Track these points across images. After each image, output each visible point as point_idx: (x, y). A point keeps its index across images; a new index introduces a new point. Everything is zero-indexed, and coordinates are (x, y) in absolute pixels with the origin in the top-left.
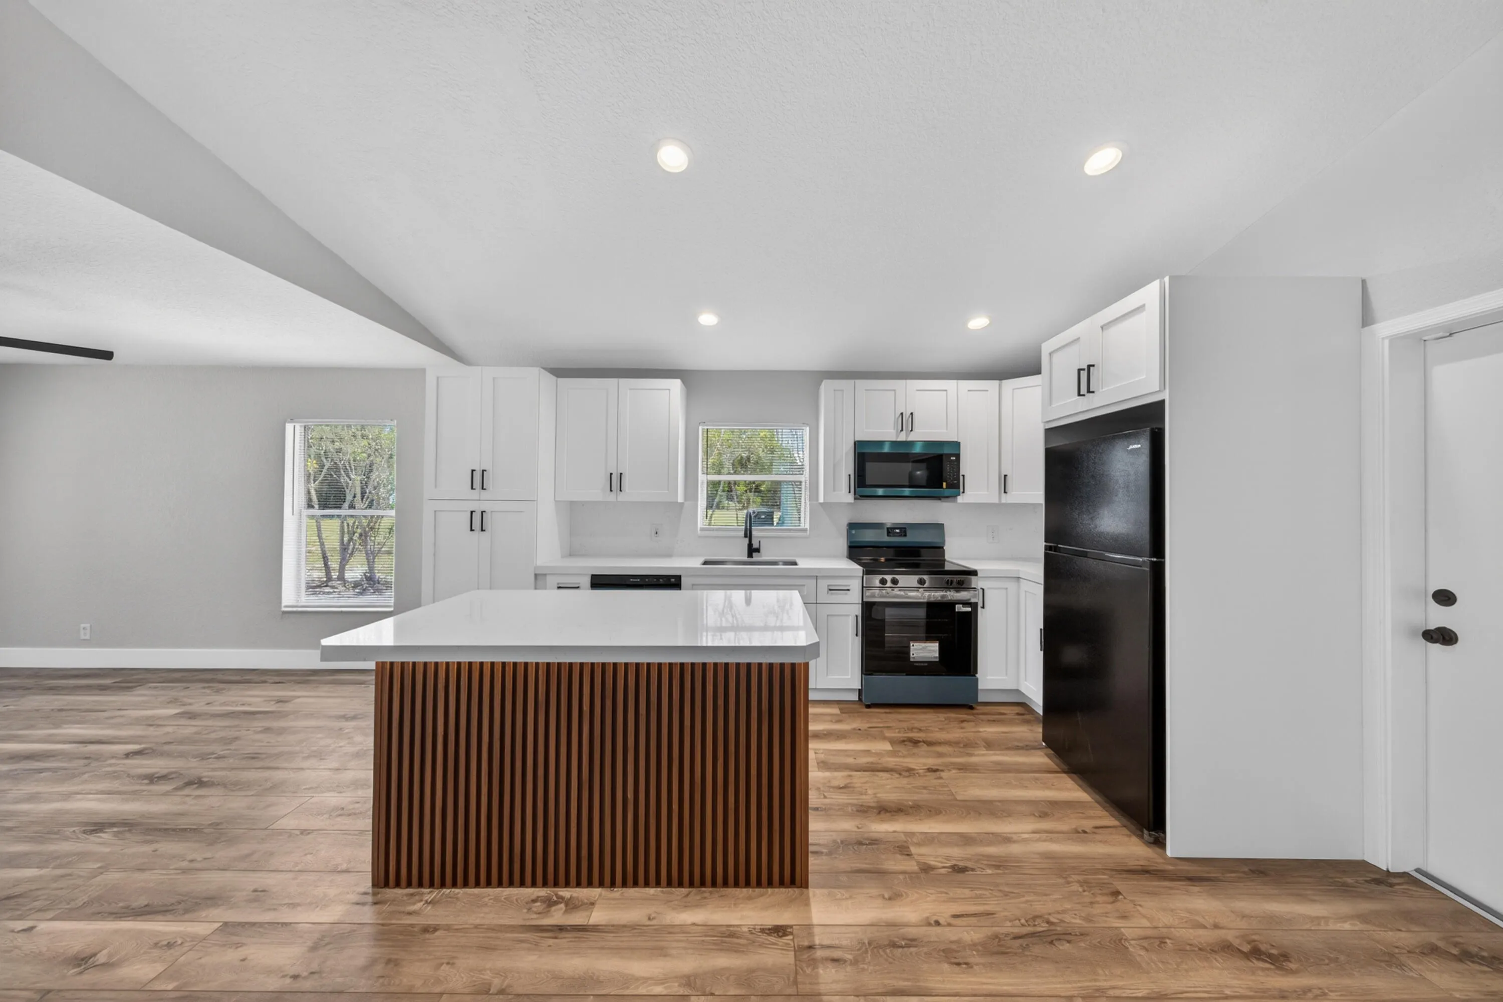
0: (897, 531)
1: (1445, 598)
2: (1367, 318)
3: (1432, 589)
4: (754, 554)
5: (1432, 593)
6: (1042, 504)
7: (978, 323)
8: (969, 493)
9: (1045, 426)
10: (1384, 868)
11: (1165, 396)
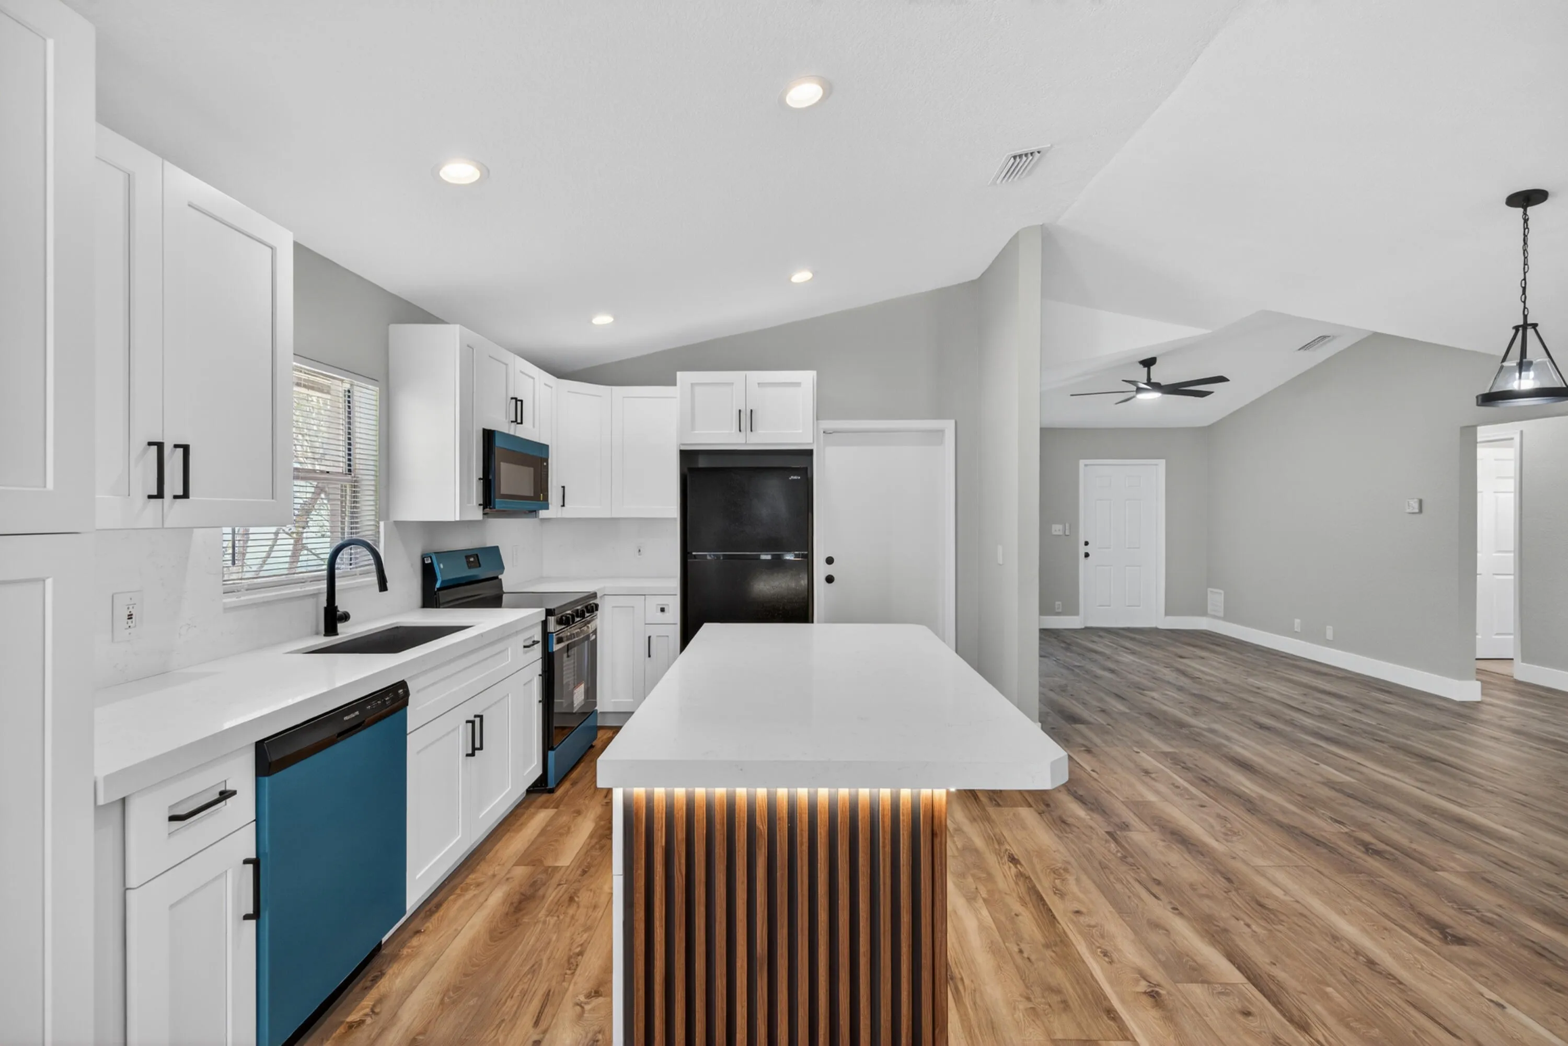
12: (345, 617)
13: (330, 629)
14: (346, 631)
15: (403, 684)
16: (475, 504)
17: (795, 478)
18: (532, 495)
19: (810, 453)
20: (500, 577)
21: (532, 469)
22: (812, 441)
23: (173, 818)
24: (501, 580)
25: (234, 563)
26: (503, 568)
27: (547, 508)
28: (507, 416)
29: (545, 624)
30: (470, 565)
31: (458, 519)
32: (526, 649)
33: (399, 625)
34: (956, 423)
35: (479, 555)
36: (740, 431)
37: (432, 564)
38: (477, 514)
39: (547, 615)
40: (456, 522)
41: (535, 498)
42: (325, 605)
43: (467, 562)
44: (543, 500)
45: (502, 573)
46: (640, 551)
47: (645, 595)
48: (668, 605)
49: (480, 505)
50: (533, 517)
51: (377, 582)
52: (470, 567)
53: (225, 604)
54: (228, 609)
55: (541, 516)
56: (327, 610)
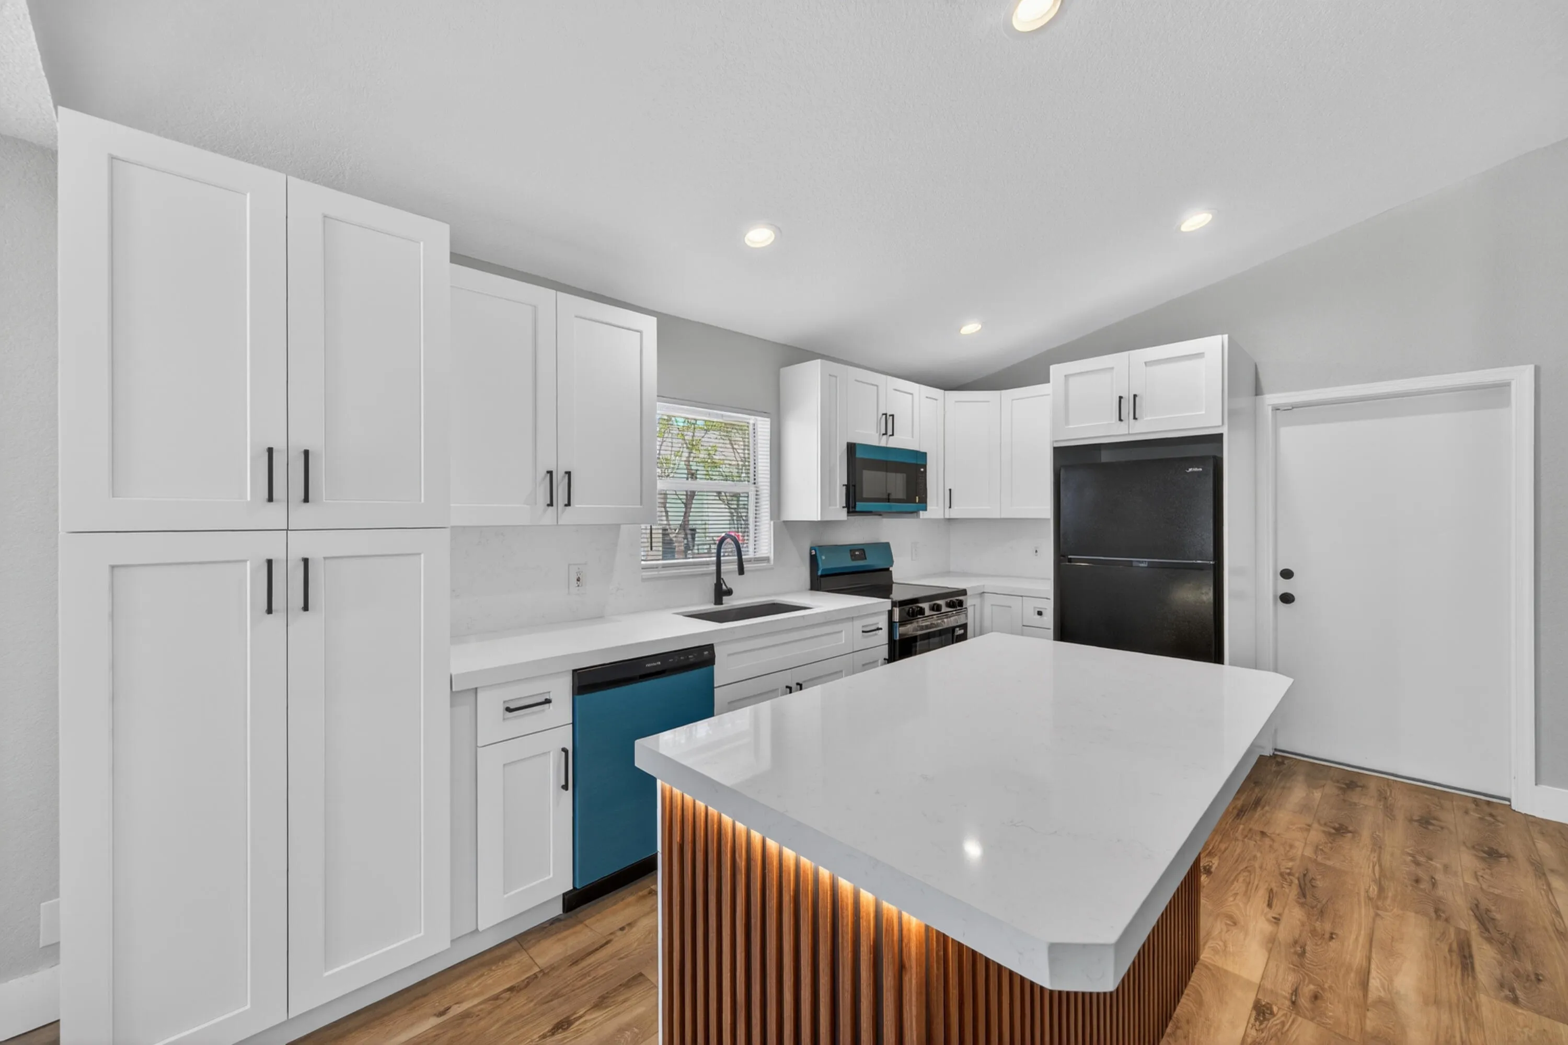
0: (857, 553)
1: (1287, 574)
2: (1258, 391)
3: (1280, 569)
4: (725, 598)
5: (1281, 569)
6: (1049, 519)
7: (971, 328)
8: (956, 508)
9: (1053, 444)
10: (1268, 755)
11: (1224, 430)
12: (729, 592)
13: (718, 601)
14: (729, 603)
15: (711, 647)
16: (838, 507)
17: (1196, 469)
18: (905, 498)
19: (1218, 438)
20: (891, 569)
21: (905, 475)
22: (1220, 424)
23: (508, 710)
24: (891, 571)
25: (651, 549)
26: (892, 562)
27: (925, 509)
28: (878, 430)
29: (891, 613)
30: (854, 557)
31: (819, 519)
32: (864, 634)
33: (775, 602)
34: (1537, 371)
35: (865, 550)
36: (1120, 420)
37: (815, 555)
38: (843, 515)
39: (892, 607)
40: (818, 522)
41: (909, 499)
42: (715, 582)
43: (852, 556)
44: (919, 502)
45: (892, 566)
46: (1036, 551)
47: (1022, 596)
48: (1046, 609)
49: (843, 507)
50: (914, 518)
51: (737, 569)
52: (853, 560)
53: (642, 576)
54: (644, 580)
55: (921, 517)
56: (716, 585)
